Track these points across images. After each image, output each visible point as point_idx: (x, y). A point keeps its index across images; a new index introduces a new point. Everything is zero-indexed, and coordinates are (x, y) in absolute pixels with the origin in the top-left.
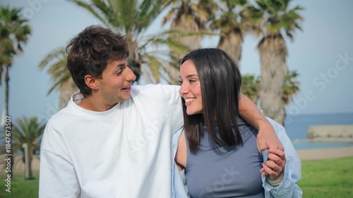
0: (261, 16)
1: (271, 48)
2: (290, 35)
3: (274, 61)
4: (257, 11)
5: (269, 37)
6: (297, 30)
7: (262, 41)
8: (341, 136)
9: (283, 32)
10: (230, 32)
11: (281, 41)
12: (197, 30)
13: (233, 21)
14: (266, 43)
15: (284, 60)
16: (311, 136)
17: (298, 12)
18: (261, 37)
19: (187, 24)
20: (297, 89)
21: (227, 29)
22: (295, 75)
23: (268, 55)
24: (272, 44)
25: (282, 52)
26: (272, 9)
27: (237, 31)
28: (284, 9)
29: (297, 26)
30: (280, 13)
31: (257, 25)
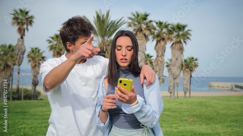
0: (172, 33)
1: (176, 47)
2: (185, 42)
3: (178, 53)
4: (171, 31)
5: (176, 43)
6: (188, 40)
7: (173, 44)
8: (223, 87)
9: (182, 41)
10: (160, 40)
11: (181, 45)
12: (144, 39)
13: (162, 35)
14: (174, 45)
15: (182, 53)
16: (210, 86)
17: (189, 32)
18: (172, 43)
19: (140, 36)
20: (197, 66)
21: (159, 39)
22: (196, 60)
23: (175, 50)
24: (177, 46)
25: (181, 49)
26: (177, 30)
27: (163, 39)
28: (183, 31)
29: (188, 38)
30: (181, 33)
31: (170, 37)
